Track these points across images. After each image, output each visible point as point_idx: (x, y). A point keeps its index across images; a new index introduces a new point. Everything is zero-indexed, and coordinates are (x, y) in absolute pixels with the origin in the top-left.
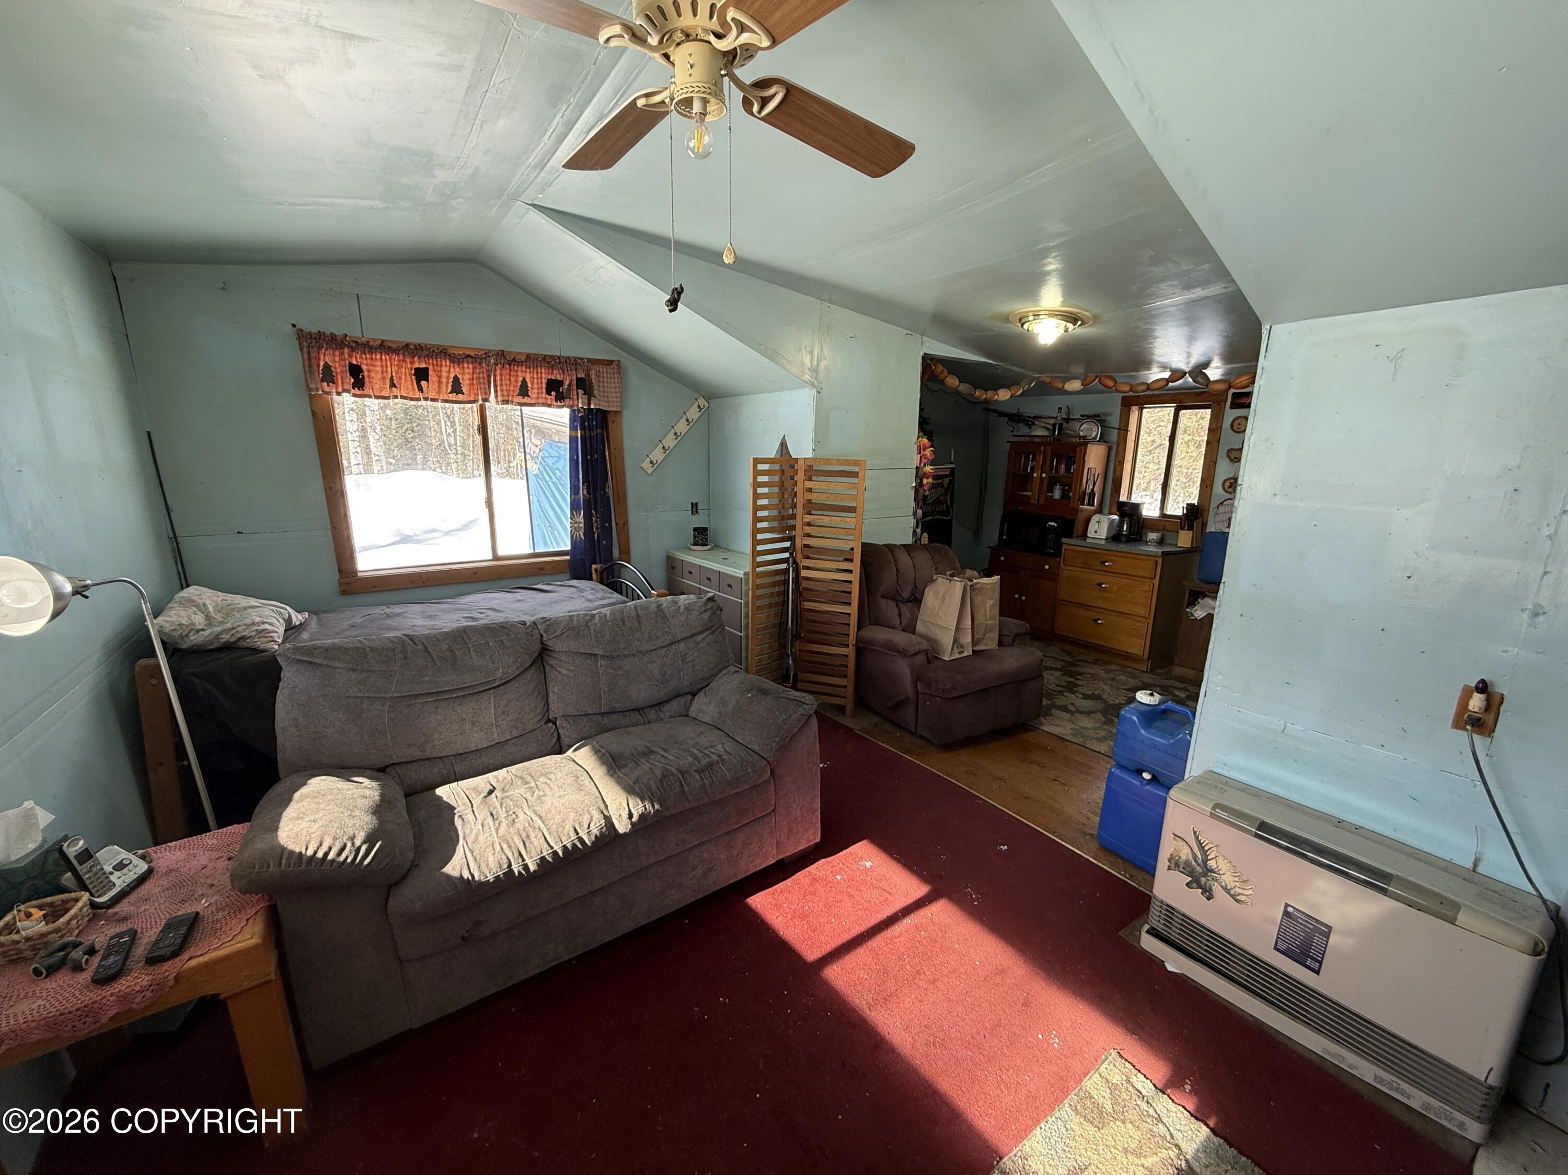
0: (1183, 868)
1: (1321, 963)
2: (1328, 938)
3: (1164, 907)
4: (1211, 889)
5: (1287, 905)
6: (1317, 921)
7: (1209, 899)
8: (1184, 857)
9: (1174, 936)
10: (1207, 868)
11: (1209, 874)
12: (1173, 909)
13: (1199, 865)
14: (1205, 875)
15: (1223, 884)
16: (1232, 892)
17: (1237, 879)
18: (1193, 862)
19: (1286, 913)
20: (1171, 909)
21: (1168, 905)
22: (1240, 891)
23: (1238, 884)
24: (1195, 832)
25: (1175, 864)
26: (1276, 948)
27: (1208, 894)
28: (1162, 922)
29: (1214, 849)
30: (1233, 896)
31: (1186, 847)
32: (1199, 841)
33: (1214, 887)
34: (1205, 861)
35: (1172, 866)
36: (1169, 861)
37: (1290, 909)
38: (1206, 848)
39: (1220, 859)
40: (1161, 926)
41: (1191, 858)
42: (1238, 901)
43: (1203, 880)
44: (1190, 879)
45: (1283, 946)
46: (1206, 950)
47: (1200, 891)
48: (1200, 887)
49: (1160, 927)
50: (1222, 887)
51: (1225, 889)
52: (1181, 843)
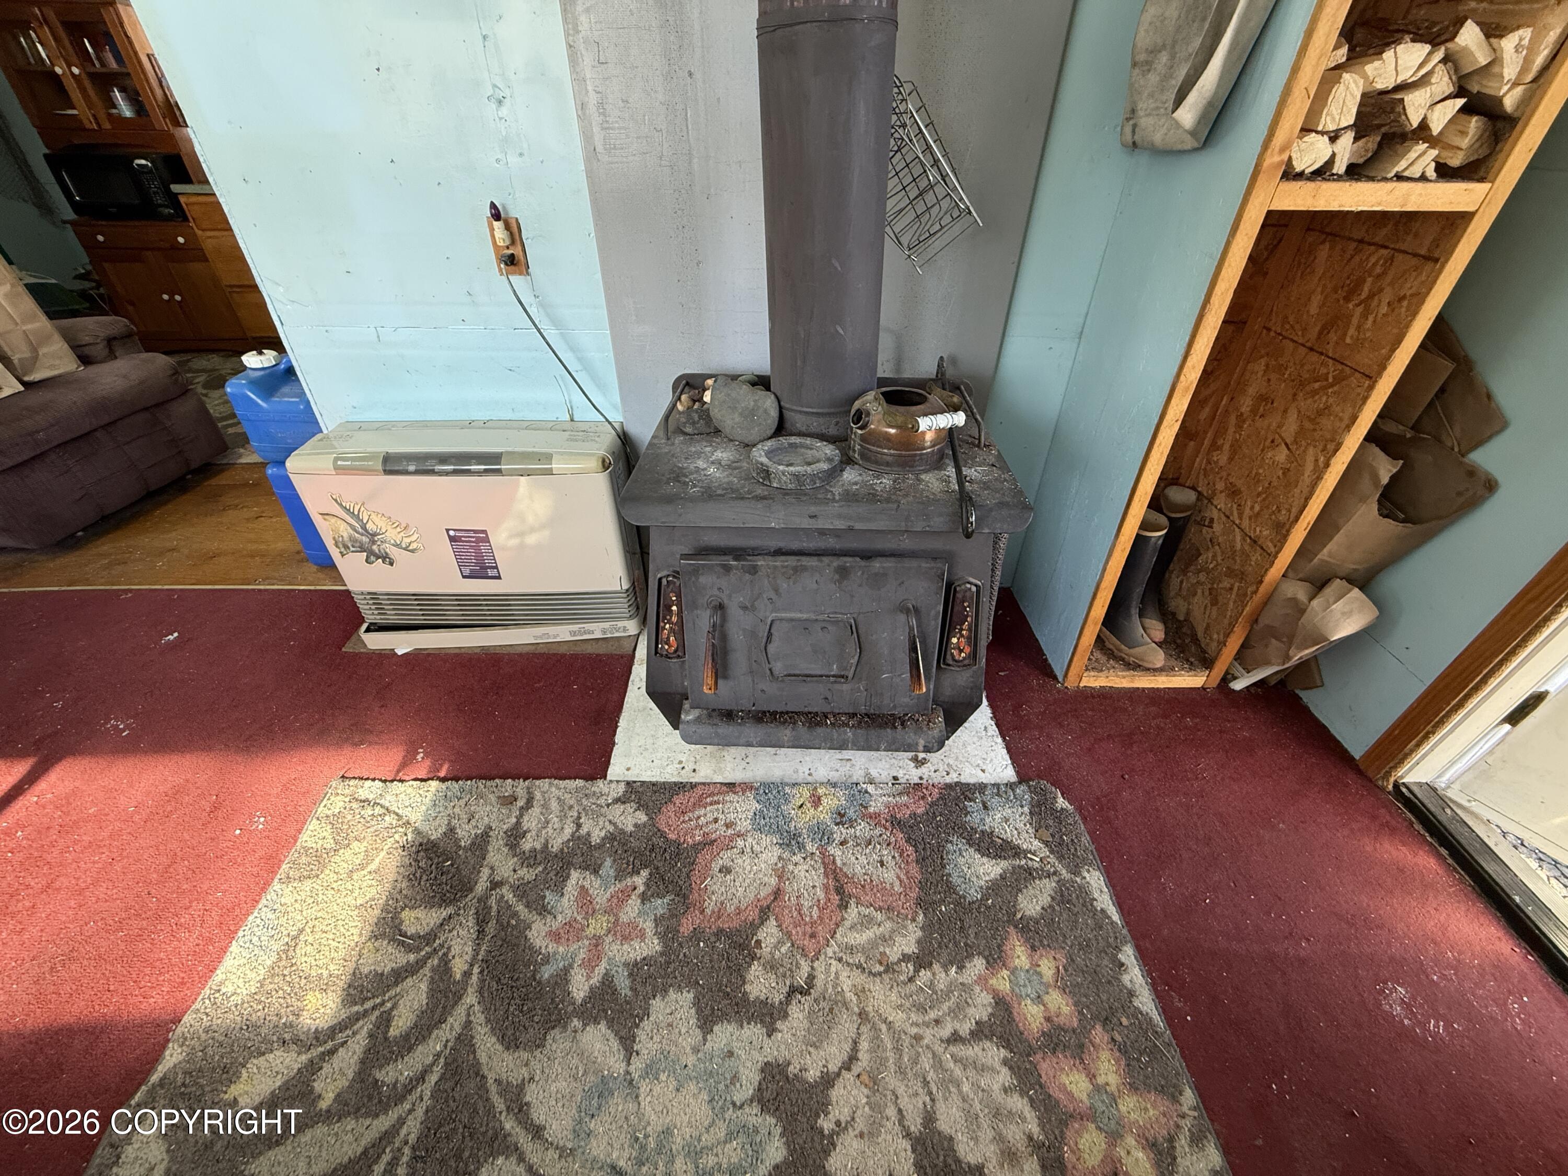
0: (353, 546)
1: (496, 567)
2: (489, 542)
3: (368, 597)
4: (386, 553)
5: (448, 530)
6: (475, 531)
7: (391, 564)
8: (345, 535)
9: (393, 619)
10: (371, 535)
11: (376, 539)
12: (375, 594)
13: (362, 535)
14: (374, 542)
15: (392, 542)
16: (404, 546)
17: (399, 529)
18: (357, 535)
19: (452, 539)
20: (374, 595)
21: (369, 593)
22: (408, 540)
23: (402, 534)
24: (336, 500)
25: (345, 548)
26: (464, 577)
27: (387, 559)
28: (376, 612)
29: (362, 509)
30: (406, 549)
31: (340, 522)
32: (345, 508)
33: (388, 550)
34: (364, 527)
35: (343, 550)
36: (337, 546)
37: (452, 533)
38: (356, 513)
39: (373, 516)
40: (379, 617)
41: (352, 532)
42: (412, 551)
43: (375, 548)
44: (365, 554)
45: (467, 572)
46: (423, 615)
47: (380, 560)
48: (378, 557)
49: (378, 619)
50: (393, 545)
51: (397, 546)
52: (333, 520)
